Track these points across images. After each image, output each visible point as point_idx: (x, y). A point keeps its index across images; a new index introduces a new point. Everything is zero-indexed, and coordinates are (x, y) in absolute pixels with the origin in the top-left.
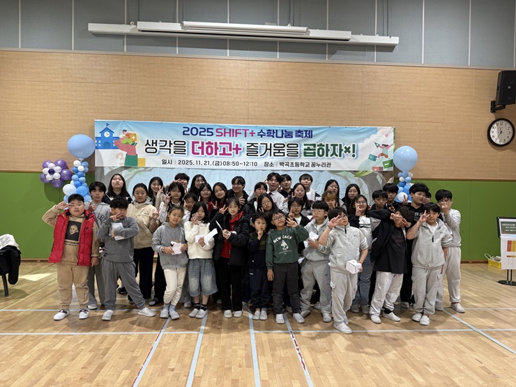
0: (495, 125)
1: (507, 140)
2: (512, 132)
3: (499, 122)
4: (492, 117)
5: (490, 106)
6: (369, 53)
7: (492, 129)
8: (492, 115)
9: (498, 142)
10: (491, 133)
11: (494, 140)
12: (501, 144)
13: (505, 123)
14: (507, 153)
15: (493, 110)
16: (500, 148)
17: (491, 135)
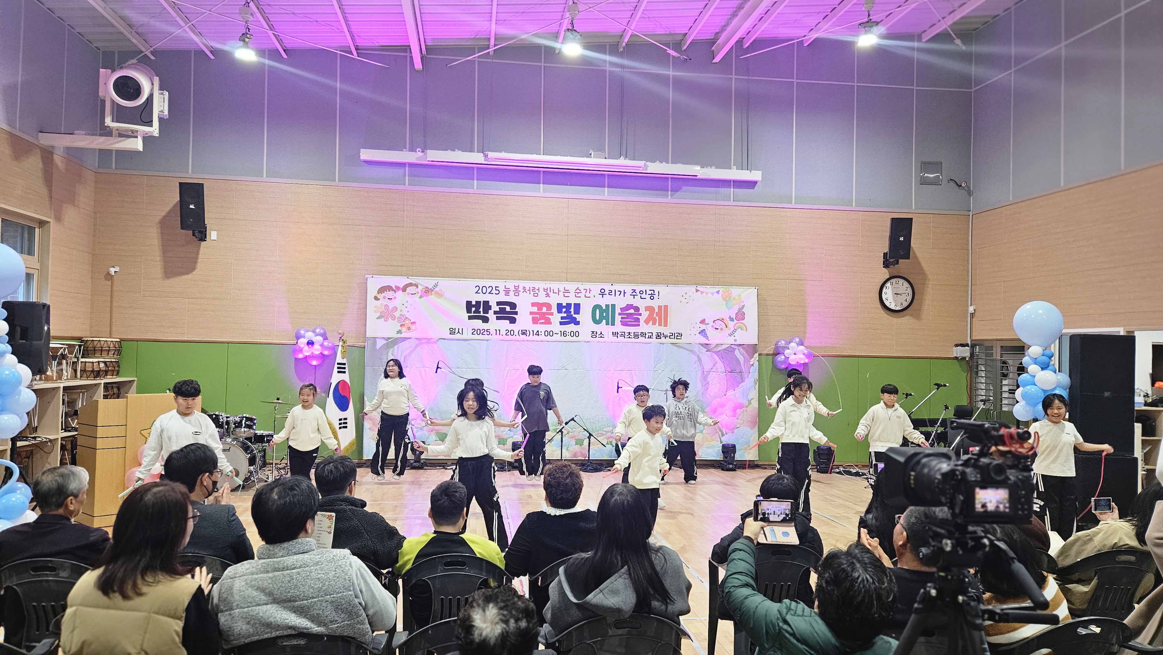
0: (888, 284)
1: (905, 304)
2: (911, 293)
3: (894, 281)
4: (885, 273)
5: (882, 260)
6: (723, 190)
7: (884, 290)
8: (885, 270)
9: (892, 307)
10: (883, 294)
11: (887, 303)
12: (898, 308)
13: (901, 281)
14: (906, 320)
15: (886, 265)
16: (897, 314)
17: (884, 297)
